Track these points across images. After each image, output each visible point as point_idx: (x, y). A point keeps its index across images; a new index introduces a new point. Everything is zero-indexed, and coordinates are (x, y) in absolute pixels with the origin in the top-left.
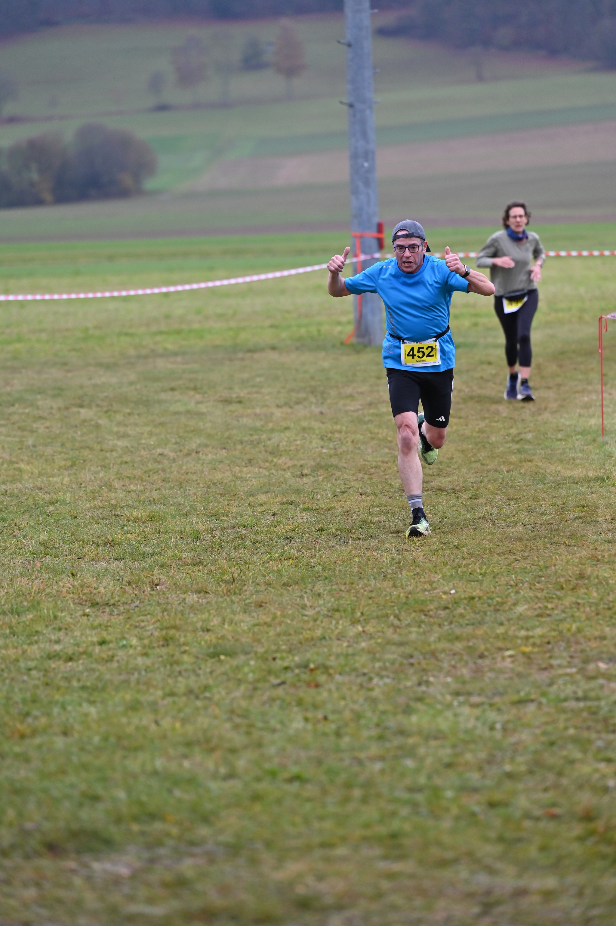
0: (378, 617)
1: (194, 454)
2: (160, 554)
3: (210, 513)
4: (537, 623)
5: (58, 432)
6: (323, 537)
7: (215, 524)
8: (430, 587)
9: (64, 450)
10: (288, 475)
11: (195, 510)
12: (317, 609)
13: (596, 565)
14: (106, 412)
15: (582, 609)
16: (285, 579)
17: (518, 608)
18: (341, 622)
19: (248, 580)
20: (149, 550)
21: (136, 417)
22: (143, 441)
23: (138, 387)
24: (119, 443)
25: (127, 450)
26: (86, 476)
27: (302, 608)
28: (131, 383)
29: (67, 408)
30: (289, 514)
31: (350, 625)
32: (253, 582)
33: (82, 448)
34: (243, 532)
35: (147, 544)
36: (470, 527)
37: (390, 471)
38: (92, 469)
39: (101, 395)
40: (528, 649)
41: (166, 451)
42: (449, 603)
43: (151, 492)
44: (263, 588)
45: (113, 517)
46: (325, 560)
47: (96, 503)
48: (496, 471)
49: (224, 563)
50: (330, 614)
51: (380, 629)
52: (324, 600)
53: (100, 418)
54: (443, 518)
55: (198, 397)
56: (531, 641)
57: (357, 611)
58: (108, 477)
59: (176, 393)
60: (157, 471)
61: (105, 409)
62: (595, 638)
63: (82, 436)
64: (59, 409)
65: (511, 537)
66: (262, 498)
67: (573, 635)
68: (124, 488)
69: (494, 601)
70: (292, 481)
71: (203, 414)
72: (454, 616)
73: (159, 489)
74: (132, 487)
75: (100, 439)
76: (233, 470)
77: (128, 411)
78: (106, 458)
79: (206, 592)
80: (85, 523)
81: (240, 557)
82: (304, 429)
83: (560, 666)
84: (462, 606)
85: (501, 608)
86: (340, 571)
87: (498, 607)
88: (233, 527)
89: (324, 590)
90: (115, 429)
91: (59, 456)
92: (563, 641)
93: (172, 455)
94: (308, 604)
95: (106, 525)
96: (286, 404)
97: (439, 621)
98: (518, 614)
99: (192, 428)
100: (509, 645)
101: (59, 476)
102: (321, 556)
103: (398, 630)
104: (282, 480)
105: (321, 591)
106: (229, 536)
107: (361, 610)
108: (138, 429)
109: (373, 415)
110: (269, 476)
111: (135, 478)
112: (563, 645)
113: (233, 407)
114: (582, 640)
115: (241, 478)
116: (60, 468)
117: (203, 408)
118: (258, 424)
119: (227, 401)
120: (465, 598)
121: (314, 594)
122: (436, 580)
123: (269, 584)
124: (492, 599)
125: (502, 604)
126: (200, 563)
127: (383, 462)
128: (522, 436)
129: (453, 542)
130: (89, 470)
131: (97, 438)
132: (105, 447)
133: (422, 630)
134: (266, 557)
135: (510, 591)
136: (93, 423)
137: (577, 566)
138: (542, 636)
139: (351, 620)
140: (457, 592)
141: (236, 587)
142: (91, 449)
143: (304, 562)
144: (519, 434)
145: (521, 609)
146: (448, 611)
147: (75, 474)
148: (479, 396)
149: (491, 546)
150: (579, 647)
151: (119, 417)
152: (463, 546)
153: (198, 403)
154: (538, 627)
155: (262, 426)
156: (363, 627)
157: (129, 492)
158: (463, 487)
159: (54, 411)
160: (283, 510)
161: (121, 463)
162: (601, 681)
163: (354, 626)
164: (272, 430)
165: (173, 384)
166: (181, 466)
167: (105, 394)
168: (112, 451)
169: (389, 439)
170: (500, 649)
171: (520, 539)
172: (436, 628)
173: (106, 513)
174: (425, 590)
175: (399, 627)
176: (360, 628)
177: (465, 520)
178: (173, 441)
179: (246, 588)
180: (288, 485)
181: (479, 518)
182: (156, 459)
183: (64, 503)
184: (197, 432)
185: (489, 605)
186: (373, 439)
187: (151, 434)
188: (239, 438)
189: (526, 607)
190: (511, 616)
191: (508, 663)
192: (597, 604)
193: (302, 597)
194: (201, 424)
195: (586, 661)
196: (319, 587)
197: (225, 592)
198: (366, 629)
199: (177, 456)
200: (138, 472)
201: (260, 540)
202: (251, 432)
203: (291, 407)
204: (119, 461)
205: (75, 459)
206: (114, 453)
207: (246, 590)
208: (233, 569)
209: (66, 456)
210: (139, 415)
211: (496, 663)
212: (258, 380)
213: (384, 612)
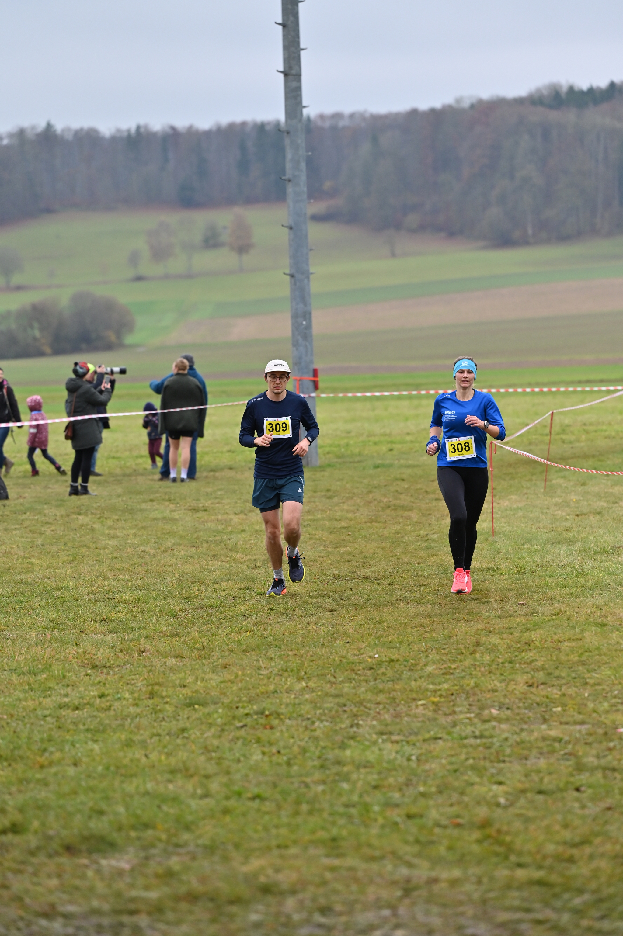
0: (318, 675)
1: (169, 551)
2: (145, 628)
3: (183, 597)
4: (443, 680)
5: (61, 534)
6: (273, 615)
7: (187, 606)
8: (358, 653)
9: (67, 548)
10: (245, 567)
11: (172, 594)
12: (270, 670)
13: (488, 635)
14: (99, 518)
15: (478, 669)
16: (244, 647)
17: (428, 668)
18: (289, 679)
19: (215, 648)
20: (136, 625)
21: (123, 522)
22: (129, 541)
23: (124, 499)
24: (110, 543)
25: (118, 549)
26: (84, 568)
27: (259, 669)
28: (119, 496)
29: (68, 516)
30: (246, 597)
31: (296, 682)
32: (219, 649)
33: (80, 546)
34: (210, 611)
35: (135, 620)
36: (389, 607)
37: (325, 564)
38: (89, 563)
39: (95, 505)
40: (436, 699)
41: (147, 549)
42: (373, 664)
43: (136, 580)
44: (227, 653)
45: (107, 600)
46: (275, 632)
47: (93, 589)
48: (409, 563)
49: (196, 635)
50: (280, 673)
51: (320, 685)
52: (275, 662)
53: (94, 523)
54: (368, 600)
55: (172, 506)
56: (439, 693)
57: (301, 671)
58: (102, 569)
59: (155, 503)
60: (141, 565)
61: (98, 516)
62: (489, 691)
63: (80, 537)
64: (62, 516)
65: (421, 614)
66: (224, 585)
67: (472, 688)
68: (115, 577)
69: (409, 663)
70: (248, 572)
71: (176, 520)
72: (378, 675)
73: (143, 578)
74: (121, 577)
75: (94, 540)
76: (201, 563)
77: (117, 517)
78: (100, 554)
79: (183, 657)
80: (84, 604)
81: (208, 631)
82: (257, 531)
83: (461, 712)
84: (384, 667)
85: (415, 668)
86: (287, 641)
87: (412, 668)
88: (202, 608)
89: (275, 655)
90: (107, 532)
91: (62, 553)
92: (464, 693)
93: (152, 552)
94: (263, 666)
95: (101, 606)
96: (242, 512)
97: (366, 678)
98: (428, 672)
99: (168, 531)
100: (421, 697)
101: (63, 568)
102: (272, 629)
103: (334, 685)
104: (240, 571)
105: (273, 656)
106: (199, 614)
107: (304, 670)
108: (125, 532)
109: (310, 520)
110: (230, 568)
111: (123, 569)
112: (464, 696)
113: (200, 514)
114: (479, 693)
115: (208, 569)
116: (64, 562)
117: (176, 515)
118: (220, 527)
119: (195, 510)
120: (386, 661)
121: (267, 658)
122: (363, 647)
123: (232, 651)
124: (407, 661)
125: (416, 665)
126: (177, 635)
127: (319, 557)
128: (429, 537)
129: (376, 619)
130: (87, 563)
131: (93, 538)
132: (99, 545)
133: (352, 685)
134: (228, 630)
135: (421, 655)
136: (89, 527)
137: (474, 636)
138: (448, 690)
139: (297, 678)
140: (379, 656)
141: (206, 653)
142: (88, 547)
143: (259, 633)
144: (427, 535)
145: (430, 669)
146: (373, 671)
147: (76, 567)
148: (395, 505)
149: (406, 621)
150: (476, 698)
151: (109, 523)
152: (384, 622)
153: (172, 511)
154: (444, 683)
155: (224, 529)
156: (307, 683)
157: (119, 580)
158: (383, 576)
159: (58, 518)
160: (241, 594)
161: (112, 558)
162: (494, 723)
163: (299, 683)
164: (231, 532)
165: (152, 497)
166: (160, 560)
167: (98, 504)
168: (104, 549)
169: (324, 539)
170: (414, 699)
171: (429, 616)
172: (364, 684)
173: (101, 596)
174: (355, 655)
175: (334, 683)
176: (304, 684)
177: (385, 601)
178: (153, 540)
179: (213, 653)
180: (245, 575)
181: (397, 600)
182: (140, 555)
183: (68, 589)
184: (171, 533)
185: (405, 666)
186: (311, 539)
187: (135, 535)
188: (205, 539)
189: (434, 667)
190: (422, 674)
191: (420, 710)
192: (490, 665)
193: (258, 661)
194: (175, 527)
195: (482, 708)
196: (271, 653)
197: (197, 657)
198: (308, 685)
199: (157, 552)
200: (126, 565)
201: (223, 617)
202: (215, 534)
203: (246, 515)
204: (110, 556)
205: (75, 555)
206: (106, 550)
207: (214, 656)
208: (203, 639)
209: (68, 553)
210: (125, 520)
211: (411, 710)
212: (219, 493)
213: (323, 671)
